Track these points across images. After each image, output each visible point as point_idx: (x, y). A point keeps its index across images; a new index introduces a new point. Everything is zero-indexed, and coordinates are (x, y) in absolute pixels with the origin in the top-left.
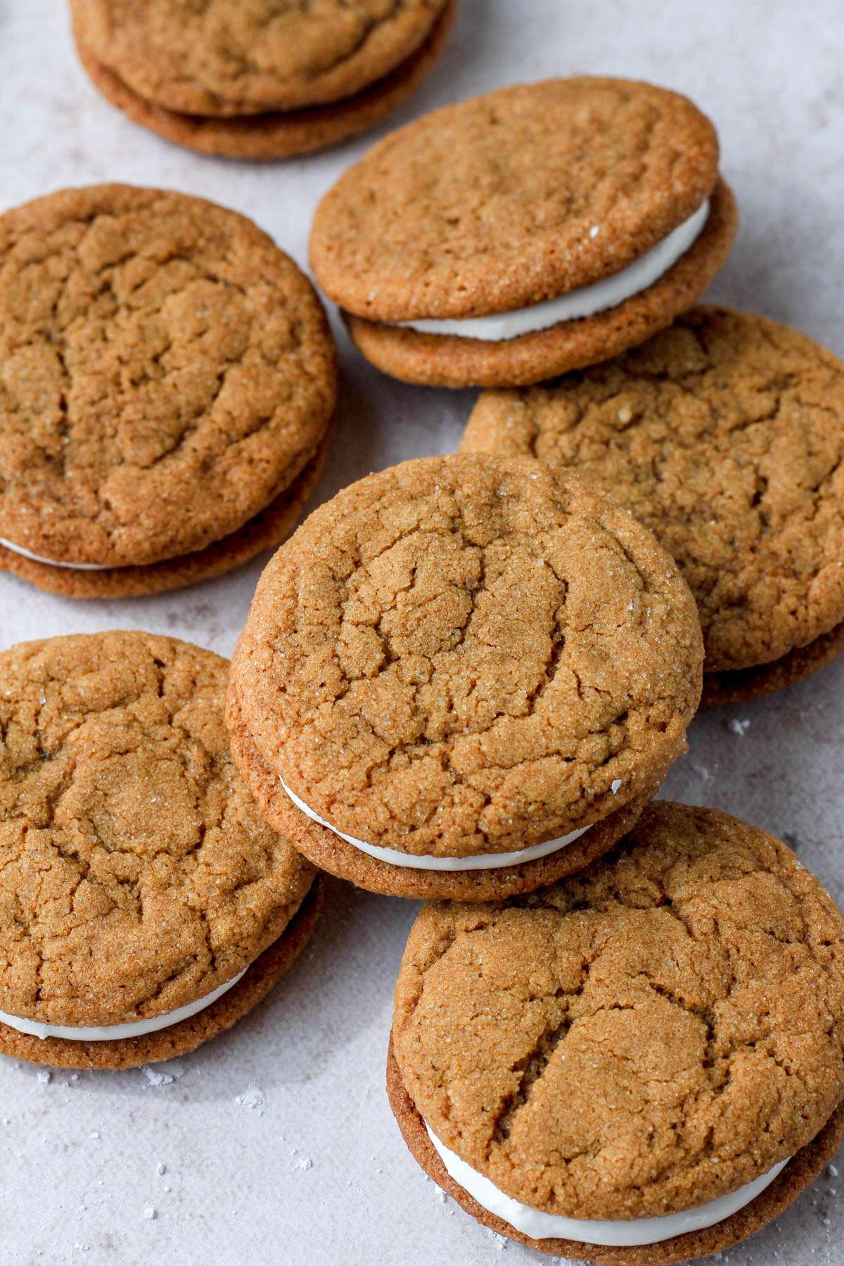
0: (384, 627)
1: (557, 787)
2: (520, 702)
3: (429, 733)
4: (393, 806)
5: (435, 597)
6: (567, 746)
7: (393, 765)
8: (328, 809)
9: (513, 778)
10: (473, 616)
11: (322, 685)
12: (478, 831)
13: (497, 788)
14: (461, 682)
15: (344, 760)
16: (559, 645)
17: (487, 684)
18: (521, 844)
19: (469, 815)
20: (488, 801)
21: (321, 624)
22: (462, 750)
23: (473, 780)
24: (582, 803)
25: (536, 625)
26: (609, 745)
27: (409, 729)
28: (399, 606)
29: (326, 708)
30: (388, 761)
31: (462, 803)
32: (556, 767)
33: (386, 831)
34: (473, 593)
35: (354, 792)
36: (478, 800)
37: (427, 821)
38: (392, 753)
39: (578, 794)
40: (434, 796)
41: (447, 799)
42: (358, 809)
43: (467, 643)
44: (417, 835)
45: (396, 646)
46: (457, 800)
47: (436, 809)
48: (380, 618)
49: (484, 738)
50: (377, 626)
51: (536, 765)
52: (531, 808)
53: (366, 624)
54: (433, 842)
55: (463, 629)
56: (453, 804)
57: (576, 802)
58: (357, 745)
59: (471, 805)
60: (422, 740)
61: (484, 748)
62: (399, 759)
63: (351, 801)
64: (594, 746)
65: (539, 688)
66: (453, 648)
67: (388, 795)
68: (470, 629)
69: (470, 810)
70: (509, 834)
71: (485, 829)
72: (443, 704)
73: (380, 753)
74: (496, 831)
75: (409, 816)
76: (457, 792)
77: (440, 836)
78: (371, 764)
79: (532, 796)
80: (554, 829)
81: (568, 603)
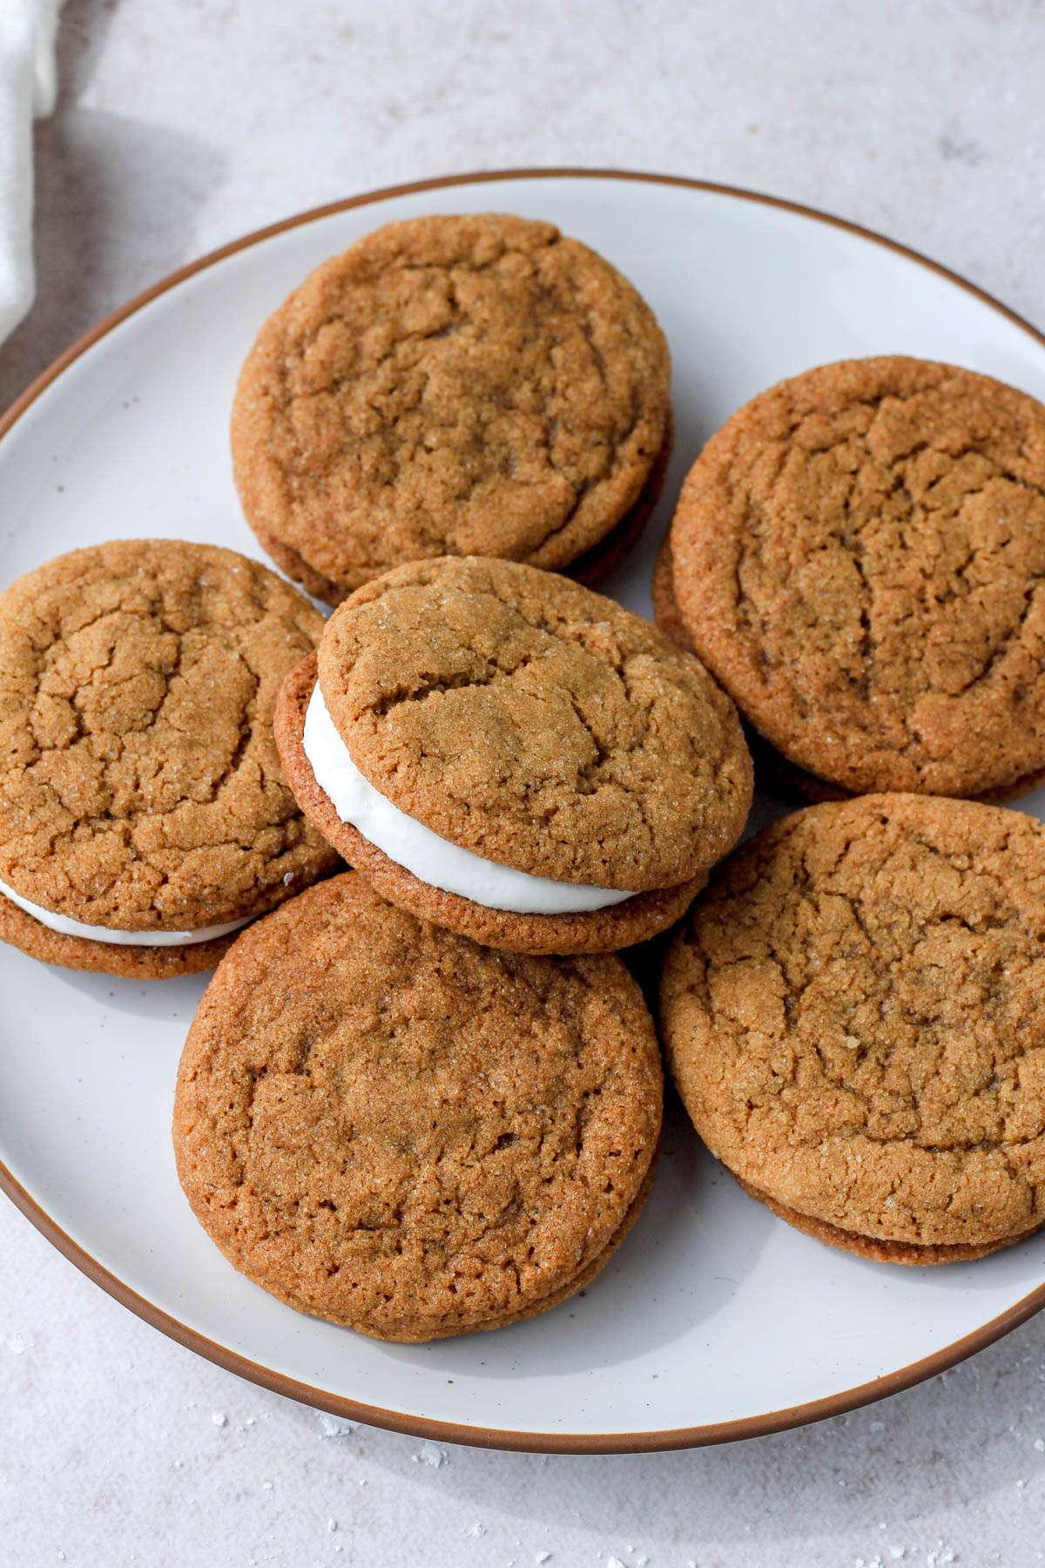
0: (79, 702)
1: (233, 873)
2: (204, 788)
3: (114, 810)
4: (73, 875)
5: (131, 678)
6: (245, 837)
7: (76, 835)
8: (10, 872)
9: (191, 861)
10: (167, 701)
11: (15, 751)
12: (153, 908)
13: (175, 869)
14: (148, 762)
15: (29, 826)
16: (245, 738)
17: (173, 768)
18: (192, 925)
19: (146, 892)
20: (165, 880)
21: (18, 691)
22: (144, 830)
23: (153, 859)
24: (254, 892)
25: (226, 716)
26: (285, 838)
27: (93, 803)
28: (96, 683)
29: (16, 774)
30: (72, 832)
31: (140, 880)
32: (234, 855)
33: (64, 899)
34: (168, 678)
35: (37, 858)
36: (155, 878)
37: (105, 893)
38: (76, 825)
39: (252, 882)
40: (114, 870)
41: (126, 874)
42: (39, 875)
43: (158, 726)
44: (94, 905)
45: (89, 721)
46: (135, 876)
47: (114, 882)
48: (76, 693)
49: (167, 819)
50: (71, 700)
51: (215, 851)
52: (206, 891)
53: (61, 696)
54: (108, 914)
55: (155, 712)
56: (131, 879)
57: (249, 890)
58: (43, 814)
59: (149, 883)
60: (107, 815)
61: (166, 829)
62: (83, 831)
63: (33, 866)
64: (270, 838)
65: (224, 777)
66: (144, 729)
67: (70, 864)
68: (162, 713)
69: (147, 887)
70: (182, 914)
71: (159, 905)
72: (130, 783)
73: (65, 823)
74: (170, 909)
75: (88, 886)
76: (136, 868)
77: (116, 909)
78: (55, 833)
79: (208, 880)
80: (225, 913)
81: (258, 697)
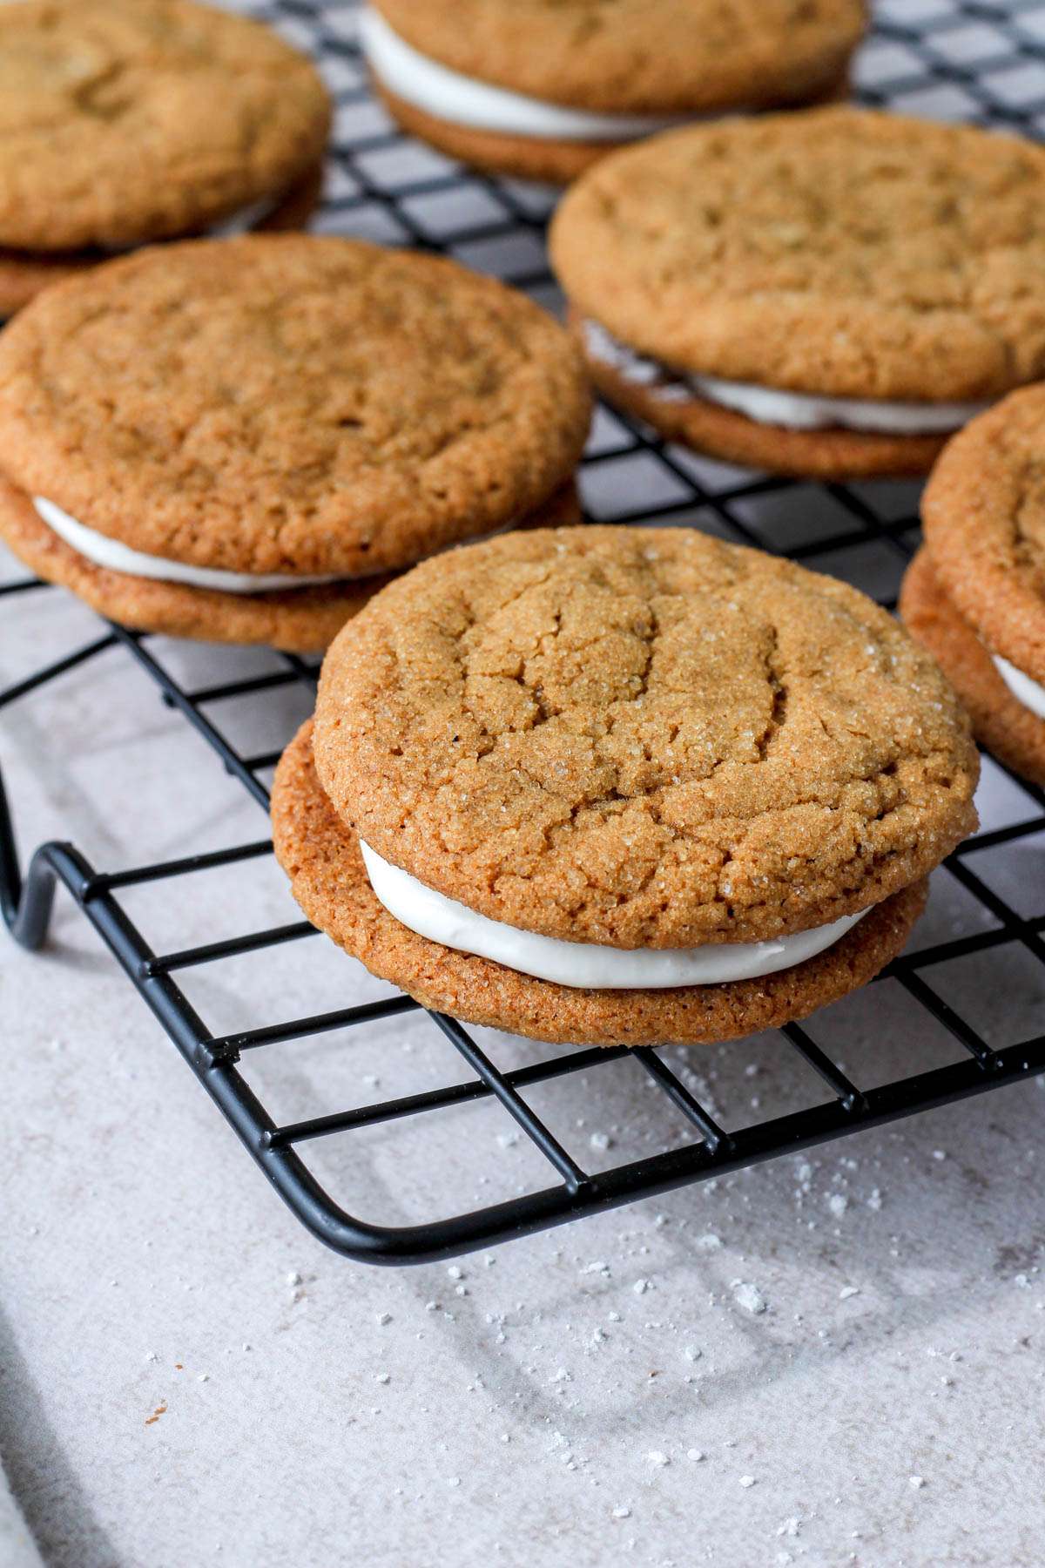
0: (530, 677)
1: (823, 837)
2: (747, 741)
3: (623, 788)
4: (590, 867)
5: (596, 640)
6: (825, 790)
7: (578, 823)
8: (491, 887)
9: (761, 827)
10: (655, 662)
11: (457, 739)
12: (719, 898)
13: (739, 841)
14: (659, 727)
15: (507, 820)
16: (780, 697)
17: (694, 726)
19: (703, 875)
20: (728, 858)
21: (438, 678)
22: (677, 802)
23: (701, 833)
24: (859, 864)
25: (745, 669)
26: (882, 798)
27: (592, 780)
28: (548, 652)
29: (469, 764)
30: (572, 820)
31: (690, 860)
32: (820, 815)
33: (583, 907)
34: (650, 639)
35: (530, 857)
36: (715, 857)
37: (643, 888)
38: (575, 812)
39: (853, 849)
40: (650, 852)
41: (666, 859)
42: (538, 879)
43: (652, 691)
44: (630, 908)
45: (552, 695)
46: (683, 858)
47: (653, 872)
48: (522, 667)
49: (706, 784)
50: (519, 678)
51: (786, 814)
52: (793, 864)
53: (506, 674)
54: (653, 919)
55: (644, 676)
56: (678, 863)
57: (851, 862)
58: (521, 804)
59: (706, 862)
60: (614, 795)
61: (709, 795)
62: (583, 817)
63: (527, 869)
64: (862, 792)
65: (768, 735)
66: (635, 697)
67: (580, 856)
68: (653, 676)
69: (702, 868)
70: (762, 903)
71: (727, 891)
72: (637, 751)
73: (559, 810)
74: (745, 896)
75: (618, 881)
76: (682, 849)
77: (664, 907)
78: (548, 822)
79: (790, 848)
80: (822, 900)
81: (781, 646)
